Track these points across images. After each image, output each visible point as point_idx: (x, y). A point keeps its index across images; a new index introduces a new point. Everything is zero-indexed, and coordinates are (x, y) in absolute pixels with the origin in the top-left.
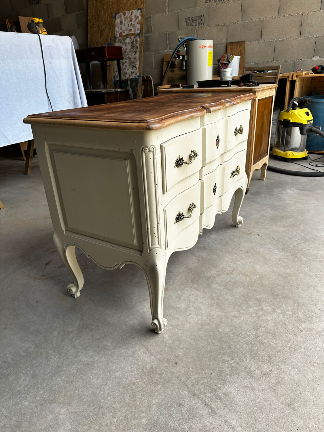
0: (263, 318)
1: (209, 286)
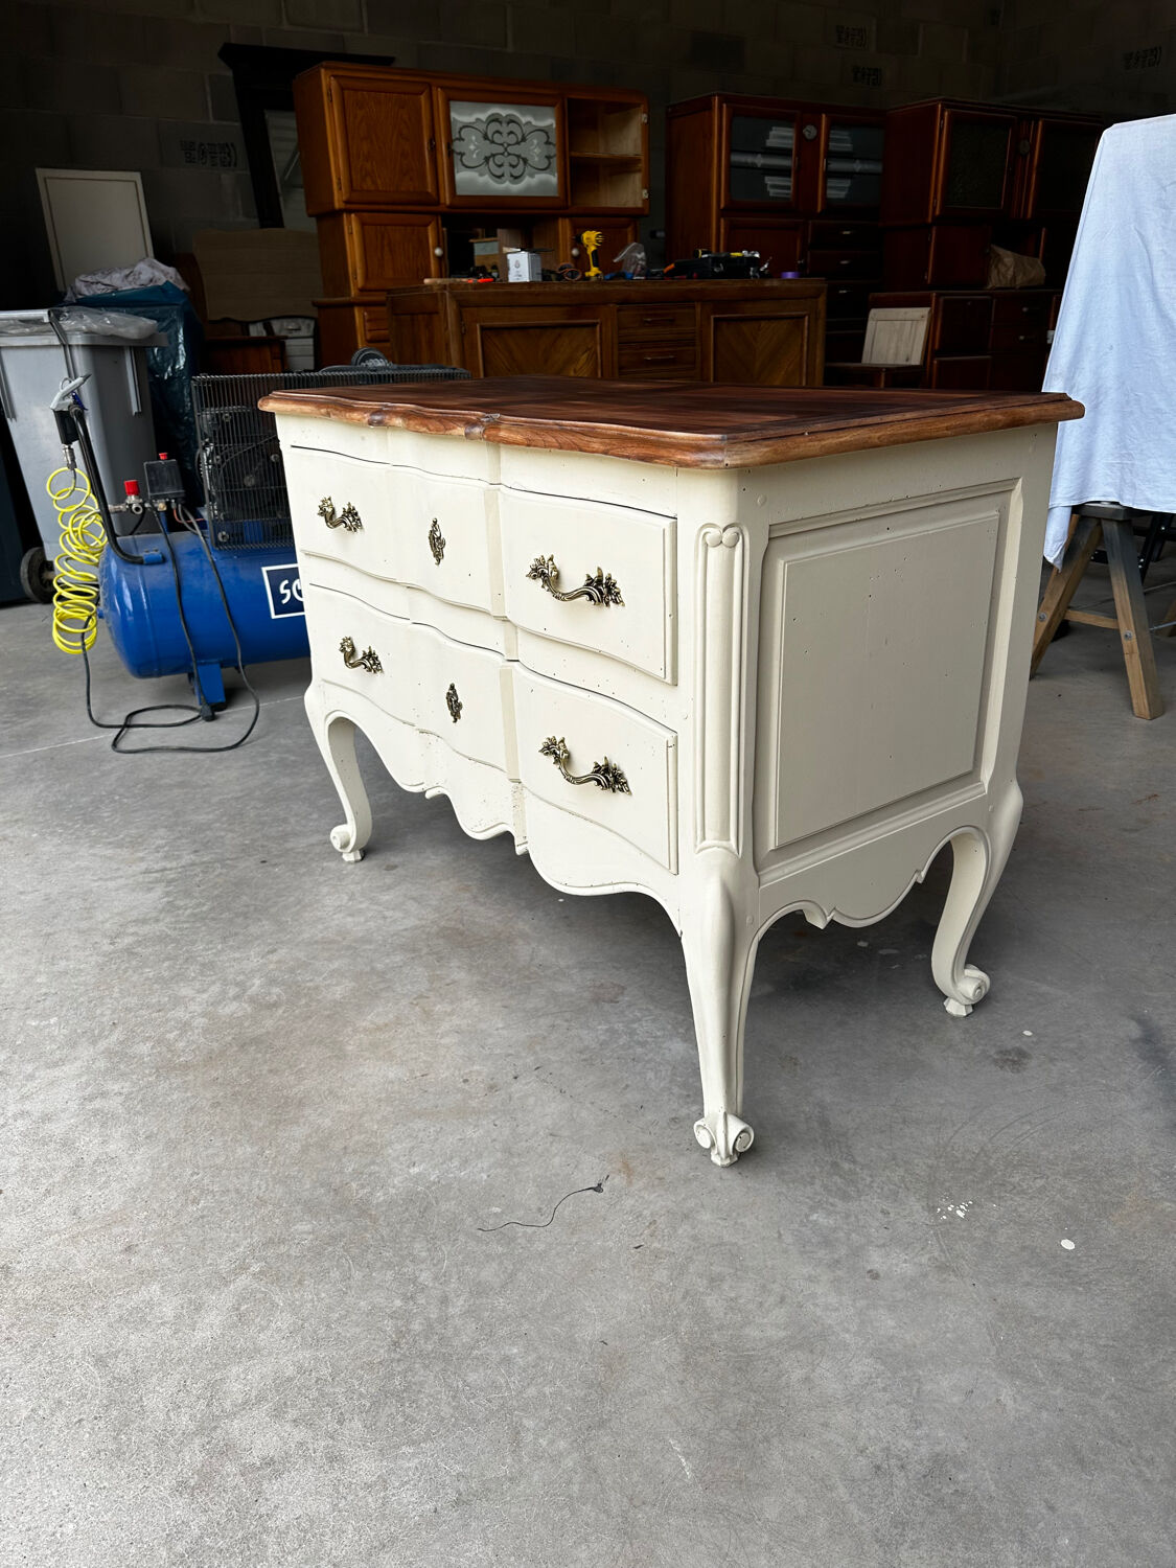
0: (216, 988)
1: (410, 949)
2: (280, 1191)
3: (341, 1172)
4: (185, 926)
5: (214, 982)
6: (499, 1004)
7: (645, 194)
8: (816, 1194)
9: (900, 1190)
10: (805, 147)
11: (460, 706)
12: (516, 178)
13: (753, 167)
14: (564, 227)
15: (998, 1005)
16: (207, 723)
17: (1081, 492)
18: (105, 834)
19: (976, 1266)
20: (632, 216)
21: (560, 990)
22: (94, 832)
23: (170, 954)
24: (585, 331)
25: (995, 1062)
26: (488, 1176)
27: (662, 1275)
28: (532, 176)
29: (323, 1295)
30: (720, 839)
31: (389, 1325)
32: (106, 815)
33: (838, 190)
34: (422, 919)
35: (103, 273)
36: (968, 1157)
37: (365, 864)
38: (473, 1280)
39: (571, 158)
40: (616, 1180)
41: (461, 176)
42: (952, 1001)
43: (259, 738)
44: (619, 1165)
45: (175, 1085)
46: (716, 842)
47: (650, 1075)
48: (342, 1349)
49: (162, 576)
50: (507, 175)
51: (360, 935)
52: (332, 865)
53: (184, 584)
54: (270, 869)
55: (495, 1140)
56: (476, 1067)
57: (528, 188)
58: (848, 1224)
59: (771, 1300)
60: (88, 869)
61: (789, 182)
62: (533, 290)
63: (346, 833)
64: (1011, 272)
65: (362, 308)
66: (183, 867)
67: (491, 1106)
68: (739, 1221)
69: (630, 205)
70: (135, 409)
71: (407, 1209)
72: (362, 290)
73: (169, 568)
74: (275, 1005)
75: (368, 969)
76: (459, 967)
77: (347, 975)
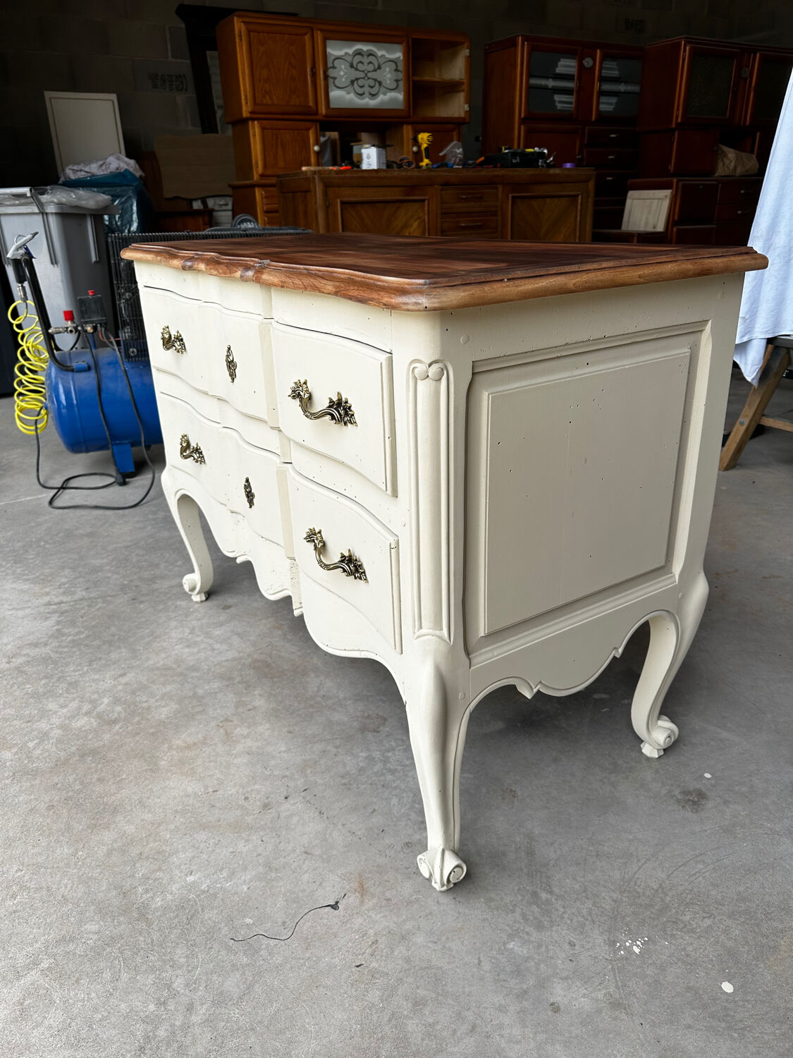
0: (74, 704)
1: (227, 678)
2: (82, 889)
3: (133, 876)
4: (66, 650)
5: (74, 699)
6: (285, 730)
7: (466, 107)
8: (515, 922)
9: (587, 923)
10: (585, 74)
11: (253, 496)
12: (373, 95)
13: (546, 88)
14: (407, 131)
15: (685, 748)
16: (121, 488)
17: (775, 327)
18: (26, 572)
19: (645, 1004)
20: (457, 123)
21: (336, 719)
22: (19, 571)
23: (48, 673)
24: (417, 205)
25: (678, 801)
26: (248, 889)
27: (374, 995)
28: (385, 94)
29: (93, 995)
30: (435, 629)
31: (139, 1031)
32: (31, 557)
33: (607, 105)
34: (242, 652)
35: (85, 164)
36: (648, 893)
37: (208, 603)
38: (218, 989)
39: (413, 81)
40: (352, 899)
41: (335, 94)
42: (647, 745)
43: (153, 499)
44: (355, 885)
45: (24, 788)
46: (431, 631)
47: (395, 801)
48: (97, 1051)
49: (88, 380)
50: (367, 94)
51: (192, 664)
52: (183, 603)
53: (103, 386)
54: (137, 605)
55: (259, 855)
56: (257, 787)
57: (382, 102)
58: (539, 954)
59: (464, 1028)
60: (7, 600)
61: (572, 99)
62: (379, 175)
63: (193, 580)
64: (733, 164)
65: (261, 189)
66: (76, 601)
67: (262, 823)
68: (447, 946)
69: (456, 115)
70: (94, 259)
71: (177, 916)
72: (262, 176)
73: (92, 374)
74: (115, 722)
75: (191, 694)
76: (261, 695)
77: (174, 698)
